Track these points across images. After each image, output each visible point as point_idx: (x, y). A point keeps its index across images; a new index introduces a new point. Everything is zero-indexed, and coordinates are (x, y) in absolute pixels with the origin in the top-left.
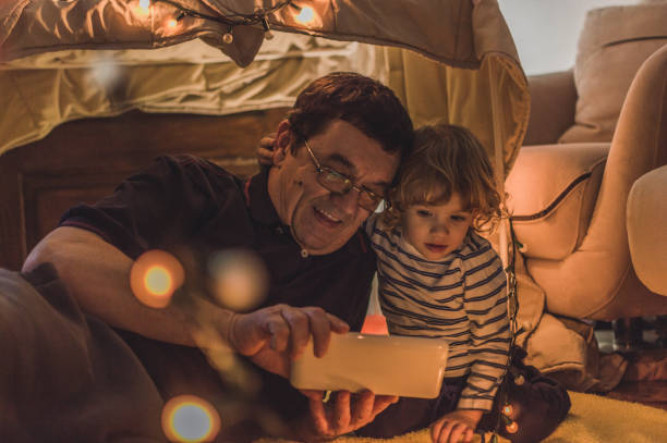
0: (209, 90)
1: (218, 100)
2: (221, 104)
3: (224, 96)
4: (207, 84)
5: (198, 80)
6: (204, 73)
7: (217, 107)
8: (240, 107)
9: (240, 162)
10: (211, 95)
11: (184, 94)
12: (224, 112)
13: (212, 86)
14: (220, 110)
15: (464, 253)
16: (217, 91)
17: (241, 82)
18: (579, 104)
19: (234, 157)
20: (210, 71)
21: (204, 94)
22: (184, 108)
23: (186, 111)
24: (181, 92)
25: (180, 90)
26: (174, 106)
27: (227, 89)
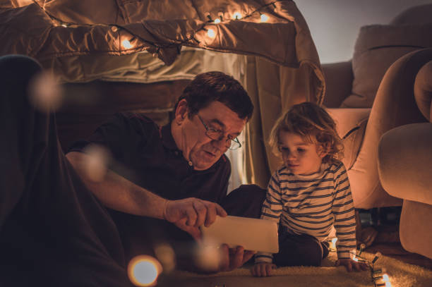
0: (140, 69)
1: (145, 75)
2: (147, 77)
3: (149, 73)
4: (139, 66)
5: (134, 63)
6: (138, 58)
7: (144, 79)
8: (158, 79)
9: (157, 111)
10: (141, 72)
11: (126, 71)
12: (148, 82)
13: (142, 66)
14: (146, 80)
15: (332, 169)
16: (145, 70)
17: (158, 65)
18: (355, 82)
19: (154, 108)
20: (141, 58)
21: (138, 71)
22: (125, 79)
23: (127, 80)
24: (124, 70)
25: (124, 69)
26: (120, 78)
27: (150, 68)
